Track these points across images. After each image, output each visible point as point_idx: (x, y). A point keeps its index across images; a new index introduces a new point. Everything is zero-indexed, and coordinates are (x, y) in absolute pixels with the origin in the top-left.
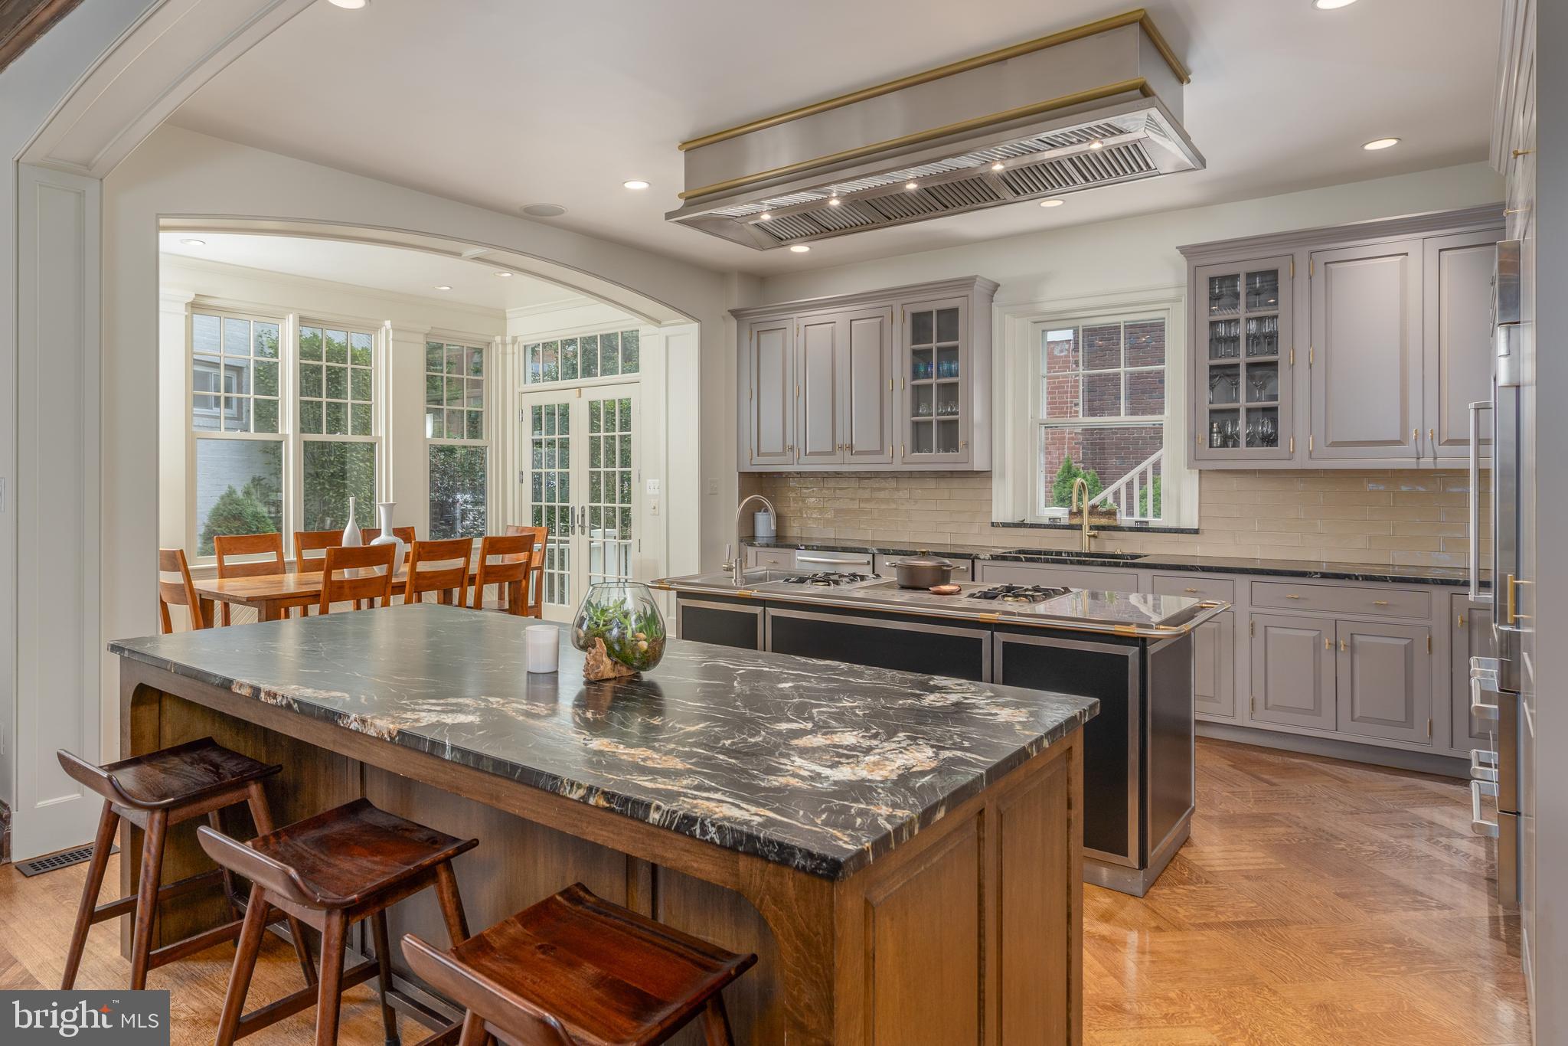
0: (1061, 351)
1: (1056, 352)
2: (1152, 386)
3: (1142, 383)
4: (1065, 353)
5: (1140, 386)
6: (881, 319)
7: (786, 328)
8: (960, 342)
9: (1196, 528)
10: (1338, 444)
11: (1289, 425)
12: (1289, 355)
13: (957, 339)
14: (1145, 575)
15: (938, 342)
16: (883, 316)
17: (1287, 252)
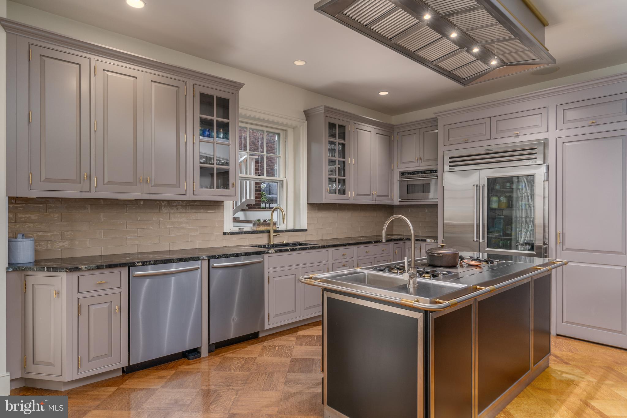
6: (177, 88)
7: (80, 65)
8: (231, 121)
9: (306, 228)
10: (358, 195)
11: (348, 186)
12: (349, 160)
13: (228, 119)
14: (330, 250)
15: (217, 117)
16: (179, 87)
17: (348, 120)
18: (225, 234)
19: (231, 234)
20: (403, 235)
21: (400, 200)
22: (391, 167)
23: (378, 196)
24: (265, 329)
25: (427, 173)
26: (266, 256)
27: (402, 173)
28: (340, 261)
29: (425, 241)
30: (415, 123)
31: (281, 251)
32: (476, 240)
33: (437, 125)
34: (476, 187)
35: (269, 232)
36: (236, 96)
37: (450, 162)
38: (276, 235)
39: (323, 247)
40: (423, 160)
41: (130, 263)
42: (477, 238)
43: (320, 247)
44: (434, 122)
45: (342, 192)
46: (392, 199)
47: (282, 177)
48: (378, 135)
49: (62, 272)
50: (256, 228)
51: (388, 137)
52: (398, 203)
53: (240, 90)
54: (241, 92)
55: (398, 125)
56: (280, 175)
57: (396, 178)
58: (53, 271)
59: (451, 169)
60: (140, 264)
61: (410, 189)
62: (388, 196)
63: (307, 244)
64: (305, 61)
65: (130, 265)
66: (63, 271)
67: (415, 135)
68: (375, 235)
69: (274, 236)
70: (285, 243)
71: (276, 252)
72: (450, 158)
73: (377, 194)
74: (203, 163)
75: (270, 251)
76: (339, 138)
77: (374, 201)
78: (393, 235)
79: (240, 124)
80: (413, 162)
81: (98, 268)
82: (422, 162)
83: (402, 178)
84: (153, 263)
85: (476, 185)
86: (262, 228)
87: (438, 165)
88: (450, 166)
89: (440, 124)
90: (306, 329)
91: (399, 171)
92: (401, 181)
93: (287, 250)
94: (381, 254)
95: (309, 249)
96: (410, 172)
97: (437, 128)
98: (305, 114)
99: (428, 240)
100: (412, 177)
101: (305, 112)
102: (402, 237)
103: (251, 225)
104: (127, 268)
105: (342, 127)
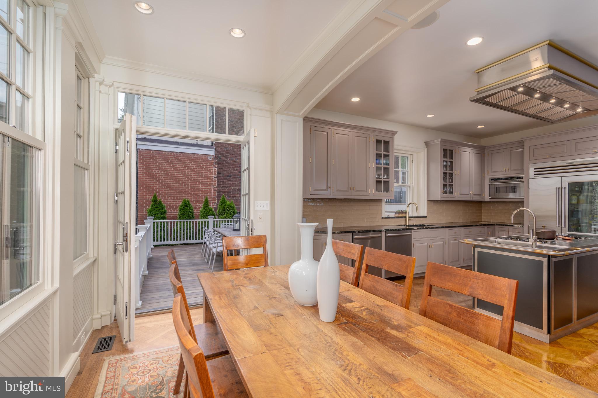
0: (210, 158)
6: (365, 138)
7: (327, 132)
8: (390, 153)
9: (426, 216)
10: (461, 194)
11: (455, 189)
12: (455, 172)
13: (389, 152)
14: (447, 229)
15: (384, 152)
16: (367, 138)
17: (455, 146)
18: (382, 218)
19: (386, 218)
20: (491, 222)
21: (490, 197)
22: (483, 175)
23: (474, 195)
25: (514, 179)
26: (413, 231)
27: (492, 179)
28: (453, 237)
29: (512, 226)
30: (502, 145)
31: (420, 229)
32: (558, 226)
33: (524, 146)
34: (558, 189)
35: (405, 217)
36: (393, 138)
37: (535, 172)
38: (410, 220)
39: (443, 227)
40: (510, 170)
41: (353, 231)
42: (559, 224)
43: (442, 227)
44: (521, 144)
45: (451, 193)
46: (484, 197)
47: (409, 184)
48: (474, 154)
50: (397, 215)
51: (481, 155)
52: (489, 200)
53: (395, 135)
54: (396, 137)
55: (490, 146)
56: (408, 182)
57: (487, 183)
58: (324, 233)
59: (536, 177)
60: (357, 232)
61: (498, 190)
62: (481, 195)
63: (430, 226)
64: (434, 114)
65: (353, 232)
67: (503, 153)
68: (469, 221)
69: (409, 220)
70: (414, 224)
71: (418, 229)
72: (535, 169)
73: (474, 194)
74: (386, 178)
75: (415, 229)
76: (449, 158)
77: (472, 198)
78: (482, 222)
79: (395, 154)
80: (502, 171)
81: (342, 233)
82: (509, 171)
83: (492, 183)
84: (362, 231)
85: (558, 188)
86: (401, 215)
87: (524, 173)
88: (535, 175)
89: (527, 145)
91: (490, 178)
92: (491, 184)
93: (423, 228)
94: (479, 234)
95: (430, 228)
96: (499, 178)
97: (524, 147)
98: (426, 144)
99: (516, 226)
100: (500, 181)
101: (425, 142)
102: (494, 223)
103: (394, 213)
104: (351, 233)
105: (451, 152)
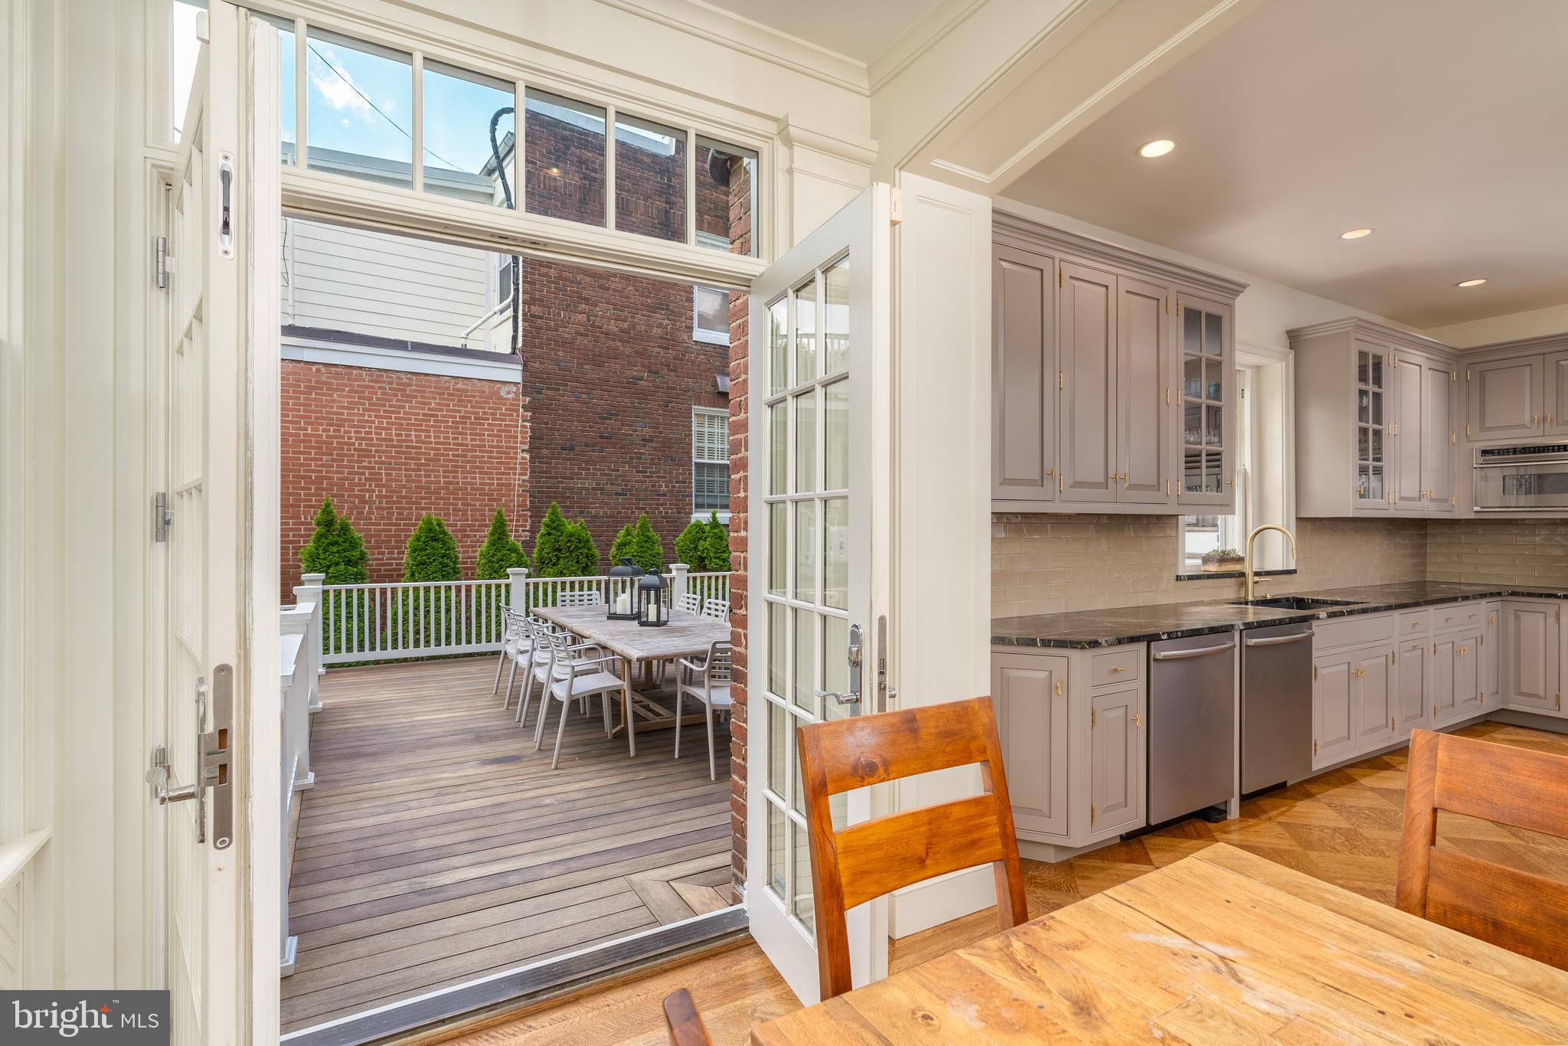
0: (509, 393)
1: (503, 393)
2: (594, 441)
3: (586, 436)
4: (512, 396)
5: (583, 439)
6: (1156, 302)
7: (1042, 270)
8: (1224, 358)
9: (1295, 568)
10: (1402, 499)
11: (1389, 482)
12: (1389, 428)
13: (1220, 355)
14: (1396, 614)
15: (1207, 352)
16: (1159, 299)
17: (1387, 344)
18: (1178, 578)
19: (1188, 579)
21: (1478, 506)
22: (1451, 438)
23: (1432, 500)
24: (1313, 770)
26: (1315, 623)
27: (1486, 452)
28: (1409, 637)
31: (1335, 614)
36: (1231, 307)
38: (1261, 582)
39: (1390, 608)
40: (1555, 421)
45: (1378, 493)
46: (1454, 507)
48: (1431, 372)
49: (1077, 648)
51: (1447, 375)
52: (1472, 516)
53: (1239, 298)
54: (1241, 303)
58: (1055, 646)
60: (1166, 637)
62: (1447, 501)
64: (1369, 229)
65: (1148, 639)
66: (1080, 646)
69: (1254, 583)
70: (1267, 597)
71: (1329, 616)
73: (1432, 496)
75: (1321, 616)
76: (1373, 382)
77: (1426, 512)
80: (1521, 426)
81: (1119, 642)
82: (1552, 426)
83: (1486, 461)
84: (1179, 634)
90: (1369, 776)
91: (1476, 447)
92: (1480, 468)
94: (1467, 624)
95: (1358, 613)
96: (1508, 449)
98: (1291, 340)
100: (1518, 458)
101: (1290, 332)
104: (1145, 643)
105: (1379, 362)
